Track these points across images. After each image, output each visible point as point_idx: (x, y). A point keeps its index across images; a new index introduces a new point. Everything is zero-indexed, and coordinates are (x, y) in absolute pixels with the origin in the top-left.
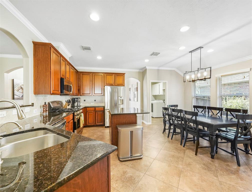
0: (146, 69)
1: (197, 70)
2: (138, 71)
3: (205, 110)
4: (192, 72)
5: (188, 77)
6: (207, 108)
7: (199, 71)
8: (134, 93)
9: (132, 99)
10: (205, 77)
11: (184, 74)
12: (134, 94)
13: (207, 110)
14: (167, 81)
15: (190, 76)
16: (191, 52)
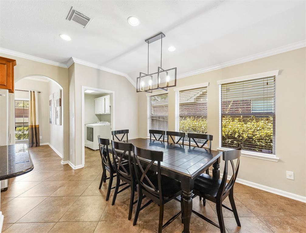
0: (73, 64)
1: (157, 72)
2: (57, 64)
3: (164, 136)
4: (148, 75)
5: (143, 84)
6: (166, 133)
7: (160, 73)
8: (56, 108)
9: (53, 120)
10: (168, 83)
11: (138, 78)
12: (57, 112)
13: (166, 136)
14: (113, 92)
15: (147, 82)
16: (147, 40)
